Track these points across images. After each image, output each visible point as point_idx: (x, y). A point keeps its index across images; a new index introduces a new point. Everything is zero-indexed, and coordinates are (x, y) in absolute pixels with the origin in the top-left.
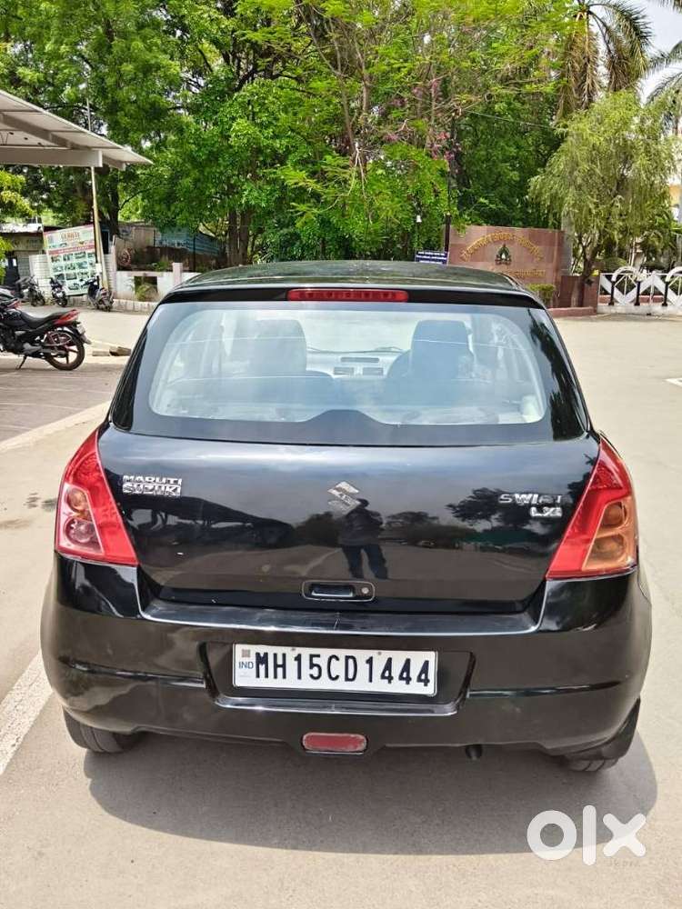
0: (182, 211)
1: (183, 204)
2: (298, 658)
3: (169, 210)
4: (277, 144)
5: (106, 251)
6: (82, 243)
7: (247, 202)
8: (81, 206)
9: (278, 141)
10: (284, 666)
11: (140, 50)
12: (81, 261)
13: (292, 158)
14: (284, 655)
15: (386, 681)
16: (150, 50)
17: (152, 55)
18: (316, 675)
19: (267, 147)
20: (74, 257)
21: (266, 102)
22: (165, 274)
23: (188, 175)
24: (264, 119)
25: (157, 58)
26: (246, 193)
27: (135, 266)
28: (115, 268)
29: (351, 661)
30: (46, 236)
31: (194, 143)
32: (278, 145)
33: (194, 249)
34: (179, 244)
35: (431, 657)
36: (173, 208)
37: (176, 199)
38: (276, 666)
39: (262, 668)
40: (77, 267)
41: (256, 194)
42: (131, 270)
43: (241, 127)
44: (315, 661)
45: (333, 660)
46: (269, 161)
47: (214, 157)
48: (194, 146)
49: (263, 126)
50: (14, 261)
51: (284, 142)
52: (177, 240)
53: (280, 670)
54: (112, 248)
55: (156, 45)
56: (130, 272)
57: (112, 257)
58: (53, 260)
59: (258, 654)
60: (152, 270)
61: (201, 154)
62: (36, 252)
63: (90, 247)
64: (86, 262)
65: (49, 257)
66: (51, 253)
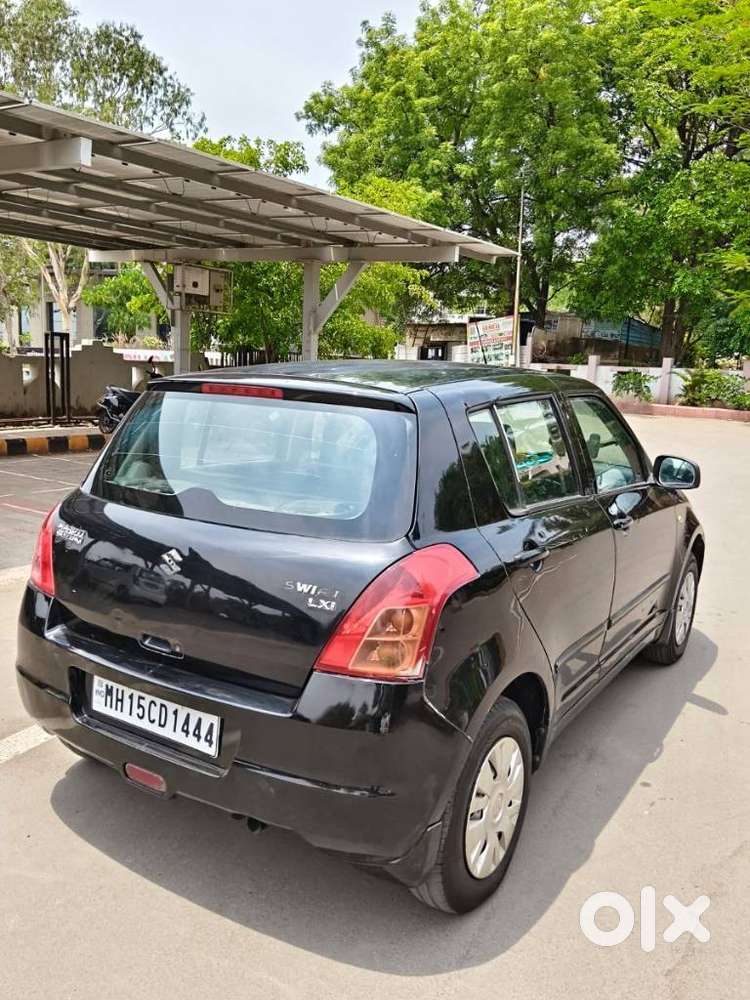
0: (607, 299)
1: (610, 293)
2: (131, 697)
3: (594, 299)
4: (722, 224)
5: (523, 342)
6: (501, 334)
7: (680, 289)
8: (505, 298)
9: (723, 221)
10: (122, 701)
11: (573, 136)
12: (498, 352)
13: (739, 239)
14: (123, 692)
15: (184, 734)
16: (587, 135)
17: (588, 139)
18: (141, 715)
19: (709, 228)
20: (491, 348)
21: (715, 178)
22: (580, 367)
23: (614, 263)
24: (710, 197)
25: (592, 142)
26: (679, 279)
27: (553, 358)
28: (529, 359)
29: (163, 709)
30: (471, 327)
31: (625, 228)
32: (724, 226)
33: (627, 340)
34: (612, 335)
35: (215, 720)
36: (597, 298)
37: (603, 288)
38: (118, 700)
39: (109, 698)
40: (493, 358)
41: (690, 280)
42: (547, 362)
43: (680, 207)
44: (142, 702)
45: (153, 705)
46: (711, 243)
47: (646, 242)
48: (624, 231)
49: (707, 205)
50: (440, 351)
51: (732, 222)
52: (608, 332)
53: (119, 703)
54: (529, 340)
55: (594, 129)
56: (545, 365)
57: (528, 349)
58: (472, 351)
59: (107, 686)
60: (568, 363)
61: (632, 239)
62: (459, 343)
63: (508, 339)
64: (502, 354)
65: (469, 347)
66: (472, 344)
